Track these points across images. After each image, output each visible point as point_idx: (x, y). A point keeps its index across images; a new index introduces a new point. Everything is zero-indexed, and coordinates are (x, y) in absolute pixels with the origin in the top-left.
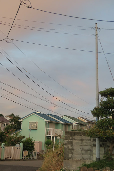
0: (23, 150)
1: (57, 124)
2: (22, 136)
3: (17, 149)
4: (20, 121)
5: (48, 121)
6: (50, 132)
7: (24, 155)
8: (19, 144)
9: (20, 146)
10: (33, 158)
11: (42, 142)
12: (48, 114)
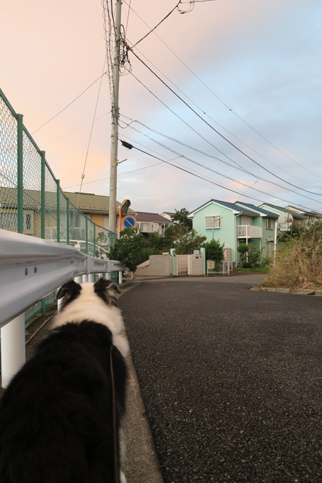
0: (207, 259)
1: (254, 218)
2: (202, 236)
3: (197, 258)
4: (189, 216)
5: (238, 212)
6: (244, 232)
7: (208, 268)
8: (199, 250)
9: (200, 253)
10: (224, 272)
11: (231, 249)
12: (237, 202)
